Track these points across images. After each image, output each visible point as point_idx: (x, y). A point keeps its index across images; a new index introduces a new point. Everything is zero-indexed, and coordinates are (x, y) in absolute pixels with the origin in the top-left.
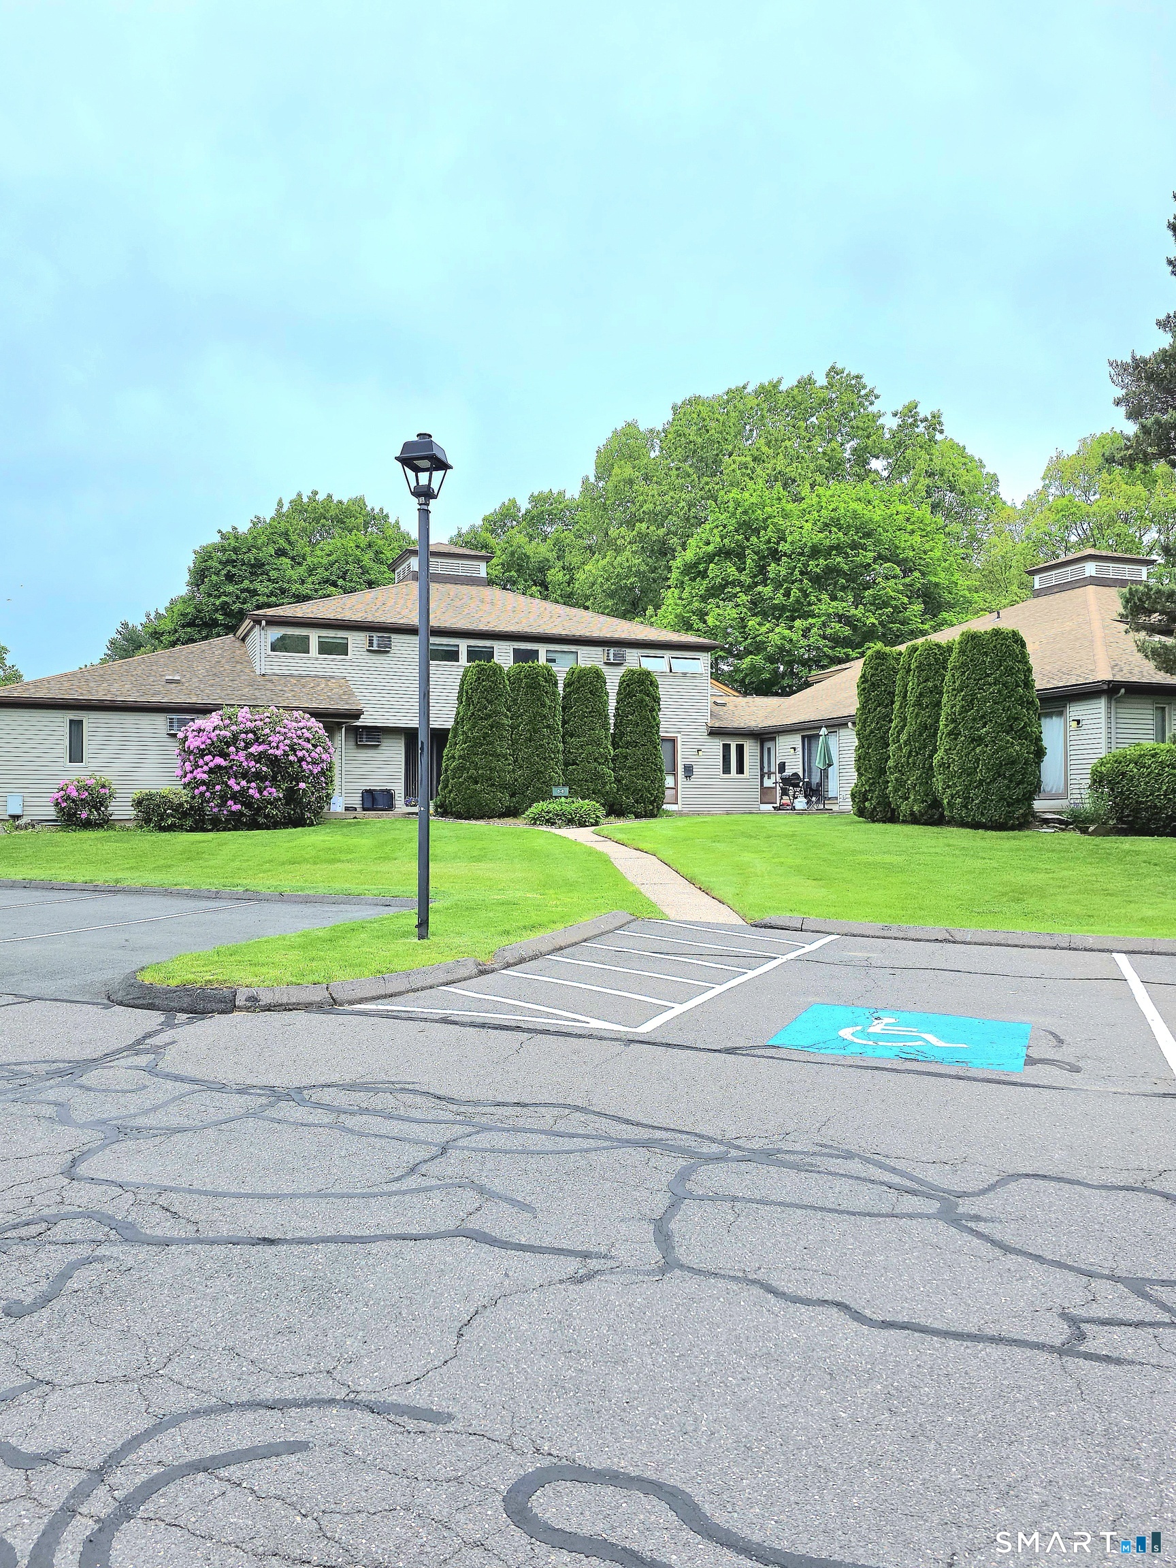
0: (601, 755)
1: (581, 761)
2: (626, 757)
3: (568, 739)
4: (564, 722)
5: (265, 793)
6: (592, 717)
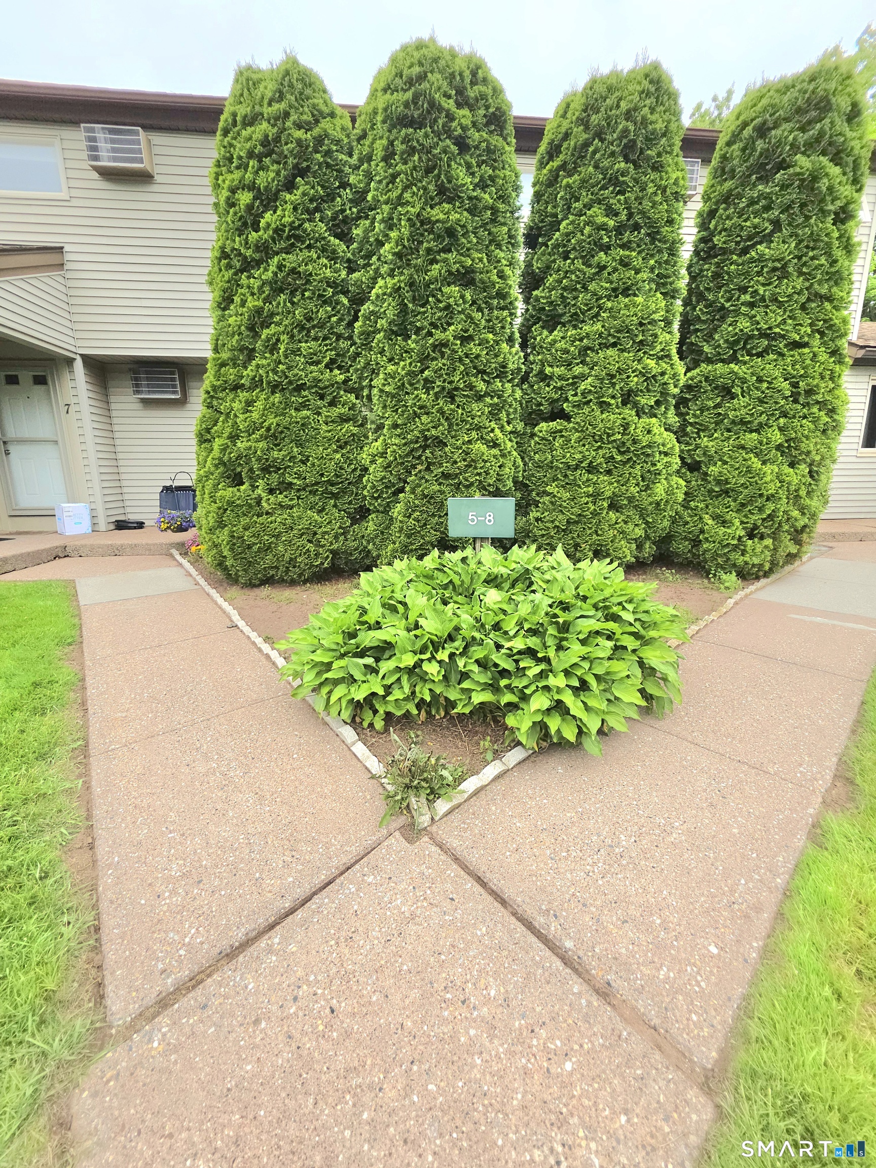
0: (649, 378)
1: (578, 406)
2: (727, 392)
3: (541, 335)
4: (532, 281)
6: (624, 246)
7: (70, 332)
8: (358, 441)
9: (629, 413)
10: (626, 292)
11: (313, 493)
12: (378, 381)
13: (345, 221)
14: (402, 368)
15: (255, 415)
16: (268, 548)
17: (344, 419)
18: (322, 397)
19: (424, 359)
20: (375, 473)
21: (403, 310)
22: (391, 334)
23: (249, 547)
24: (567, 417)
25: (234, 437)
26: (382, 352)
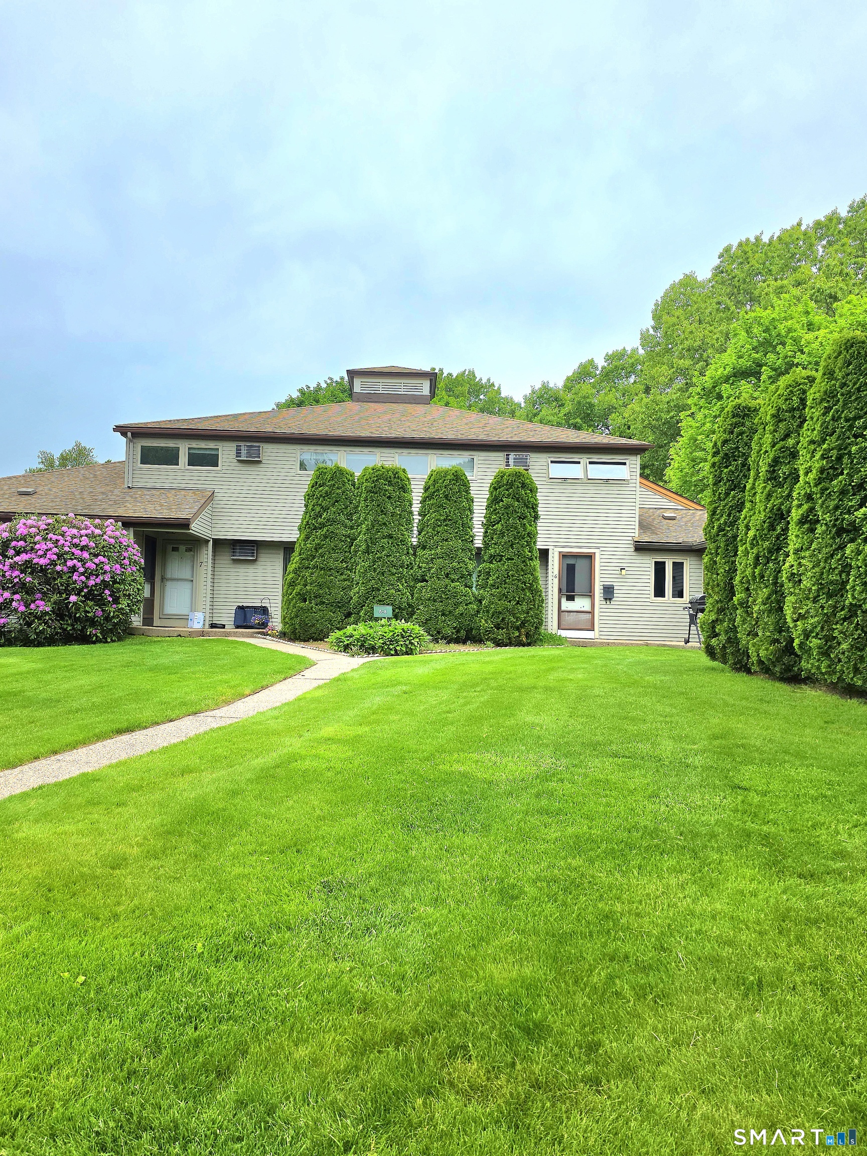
1: (430, 578)
5: (33, 606)
7: (210, 528)
8: (350, 588)
9: (447, 580)
10: (446, 540)
11: (332, 606)
12: (358, 567)
13: (351, 514)
14: (367, 564)
15: (314, 578)
16: (313, 625)
17: (345, 580)
18: (338, 572)
19: (374, 562)
20: (355, 599)
21: (368, 546)
22: (364, 553)
23: (307, 625)
24: (427, 581)
25: (305, 585)
26: (360, 558)
